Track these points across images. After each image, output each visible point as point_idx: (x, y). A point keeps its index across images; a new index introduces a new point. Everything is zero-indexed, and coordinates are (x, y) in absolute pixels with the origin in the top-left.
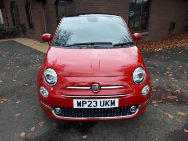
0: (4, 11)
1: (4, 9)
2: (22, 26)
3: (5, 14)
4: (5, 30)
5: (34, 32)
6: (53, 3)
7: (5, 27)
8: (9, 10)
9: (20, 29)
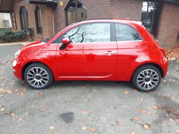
0: (13, 15)
1: (13, 14)
2: (30, 30)
3: (14, 18)
4: (13, 34)
5: (41, 37)
6: (63, 9)
7: (14, 31)
8: (18, 15)
9: (28, 33)
